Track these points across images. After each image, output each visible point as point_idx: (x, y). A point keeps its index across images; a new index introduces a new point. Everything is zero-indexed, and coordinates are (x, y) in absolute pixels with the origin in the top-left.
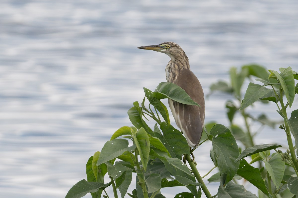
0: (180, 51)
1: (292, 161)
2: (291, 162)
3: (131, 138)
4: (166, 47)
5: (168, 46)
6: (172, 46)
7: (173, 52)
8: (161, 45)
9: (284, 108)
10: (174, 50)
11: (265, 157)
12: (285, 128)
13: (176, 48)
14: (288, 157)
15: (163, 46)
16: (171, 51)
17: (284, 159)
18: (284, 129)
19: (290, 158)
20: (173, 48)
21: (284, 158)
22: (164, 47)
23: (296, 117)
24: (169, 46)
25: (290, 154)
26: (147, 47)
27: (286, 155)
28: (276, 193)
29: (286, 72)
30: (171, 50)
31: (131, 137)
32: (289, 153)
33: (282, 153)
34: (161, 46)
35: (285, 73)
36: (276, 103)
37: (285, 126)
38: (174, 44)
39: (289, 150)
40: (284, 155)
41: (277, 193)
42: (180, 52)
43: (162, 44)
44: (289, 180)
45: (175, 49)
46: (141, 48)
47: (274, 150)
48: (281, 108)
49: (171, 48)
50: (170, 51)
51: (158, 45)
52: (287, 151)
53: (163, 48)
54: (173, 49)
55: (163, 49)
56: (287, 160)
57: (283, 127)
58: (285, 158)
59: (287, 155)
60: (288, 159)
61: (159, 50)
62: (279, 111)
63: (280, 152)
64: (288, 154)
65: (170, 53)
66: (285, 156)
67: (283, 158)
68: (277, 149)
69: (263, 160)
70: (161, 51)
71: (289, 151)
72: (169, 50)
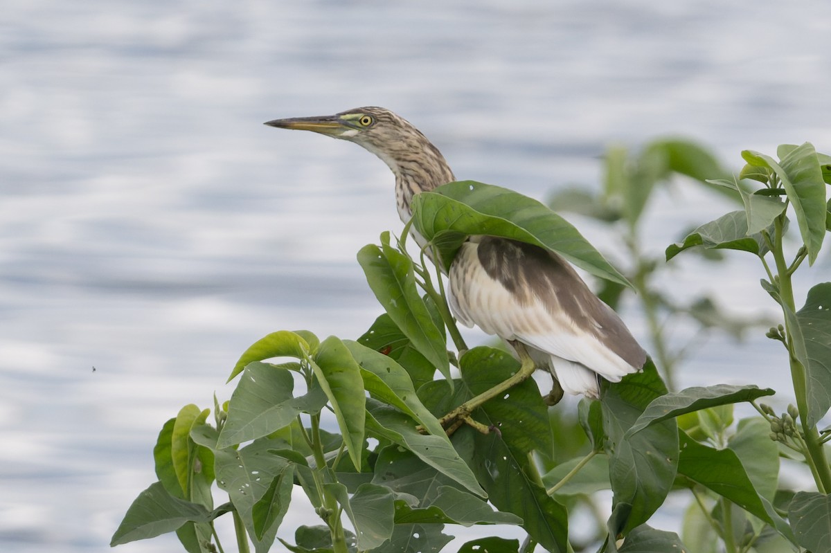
0: (406, 134)
1: (803, 441)
2: (800, 444)
3: (301, 370)
4: (358, 124)
5: (366, 121)
6: (378, 120)
7: (379, 137)
8: (342, 117)
9: (786, 275)
10: (386, 133)
11: (715, 432)
12: (784, 338)
13: (389, 125)
14: (791, 428)
15: (350, 120)
16: (374, 137)
17: (779, 434)
18: (783, 340)
19: (799, 431)
20: (381, 126)
21: (780, 431)
22: (350, 122)
23: (820, 308)
24: (369, 118)
25: (798, 421)
26: (295, 122)
27: (785, 424)
28: (746, 544)
29: (798, 159)
30: (373, 131)
31: (301, 365)
32: (794, 418)
33: (773, 414)
34: (343, 120)
35: (794, 161)
36: (762, 257)
37: (785, 331)
38: (384, 114)
39: (795, 406)
40: (778, 422)
41: (750, 544)
42: (407, 138)
43: (344, 114)
44: (794, 504)
45: (389, 130)
46: (278, 124)
47: (749, 403)
48: (775, 272)
49: (374, 126)
50: (370, 134)
51: (333, 117)
52: (790, 409)
53: (347, 125)
54: (379, 128)
55: (347, 128)
56: (788, 437)
57: (779, 333)
58: (783, 432)
59: (789, 423)
60: (791, 435)
61: (336, 131)
62: (770, 283)
63: (766, 410)
64: (791, 419)
65: (372, 141)
66: (783, 426)
67: (777, 432)
68: (758, 401)
69: (709, 439)
70: (341, 135)
71: (794, 411)
72: (368, 131)
